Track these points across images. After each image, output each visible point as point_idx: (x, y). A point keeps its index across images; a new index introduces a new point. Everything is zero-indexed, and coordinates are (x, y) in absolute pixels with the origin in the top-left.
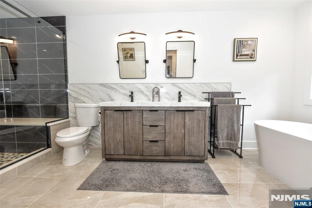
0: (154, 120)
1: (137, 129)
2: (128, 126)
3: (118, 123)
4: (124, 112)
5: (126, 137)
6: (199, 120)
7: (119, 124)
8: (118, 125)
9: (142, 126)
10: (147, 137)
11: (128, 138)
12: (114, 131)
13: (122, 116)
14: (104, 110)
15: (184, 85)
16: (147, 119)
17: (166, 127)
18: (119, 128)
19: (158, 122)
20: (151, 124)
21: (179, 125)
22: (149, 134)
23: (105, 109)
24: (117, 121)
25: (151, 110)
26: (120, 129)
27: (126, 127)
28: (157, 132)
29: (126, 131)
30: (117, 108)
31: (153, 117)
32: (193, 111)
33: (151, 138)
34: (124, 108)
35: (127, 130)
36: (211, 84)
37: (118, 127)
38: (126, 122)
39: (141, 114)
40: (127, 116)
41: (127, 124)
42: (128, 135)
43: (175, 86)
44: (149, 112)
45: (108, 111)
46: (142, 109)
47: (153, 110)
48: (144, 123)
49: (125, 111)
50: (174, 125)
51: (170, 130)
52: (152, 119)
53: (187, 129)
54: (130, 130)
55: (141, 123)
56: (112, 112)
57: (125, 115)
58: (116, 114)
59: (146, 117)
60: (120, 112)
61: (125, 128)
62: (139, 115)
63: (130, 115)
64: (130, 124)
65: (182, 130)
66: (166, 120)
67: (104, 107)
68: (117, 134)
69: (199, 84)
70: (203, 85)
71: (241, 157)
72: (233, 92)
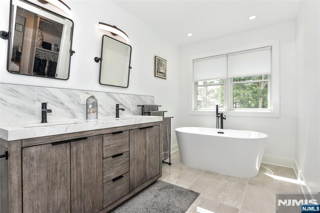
0: (117, 147)
1: (94, 169)
2: (79, 168)
3: (59, 169)
4: (72, 143)
5: (75, 190)
6: (156, 136)
7: (60, 171)
8: (59, 174)
9: (102, 160)
10: (108, 175)
11: (79, 190)
12: (50, 188)
13: (68, 151)
14: (22, 148)
15: (119, 96)
16: (108, 147)
17: (130, 153)
18: (61, 178)
19: (122, 148)
20: (113, 153)
21: (142, 146)
22: (112, 169)
23: (24, 144)
24: (56, 164)
25: (113, 132)
26: (63, 179)
27: (75, 172)
28: (121, 163)
29: (75, 179)
30: (58, 138)
31: (116, 142)
32: (152, 127)
33: (113, 175)
34: (71, 136)
35: (77, 177)
36: (141, 96)
37: (59, 177)
38: (75, 161)
39: (100, 141)
40: (77, 151)
41: (78, 165)
42: (79, 185)
43: (110, 96)
44: (110, 137)
45: (33, 150)
46: (102, 132)
47: (116, 132)
48: (105, 156)
49: (75, 142)
50: (138, 147)
51: (134, 155)
52: (115, 145)
53: (147, 149)
54: (82, 174)
55: (100, 156)
56: (43, 148)
57: (74, 149)
58: (54, 150)
59: (108, 144)
60: (63, 145)
61: (74, 175)
62: (97, 143)
63: (82, 147)
64: (82, 162)
65: (144, 152)
66: (130, 143)
67: (21, 140)
68: (56, 191)
69: (132, 96)
70: (136, 97)
71: (170, 164)
72: (157, 105)
